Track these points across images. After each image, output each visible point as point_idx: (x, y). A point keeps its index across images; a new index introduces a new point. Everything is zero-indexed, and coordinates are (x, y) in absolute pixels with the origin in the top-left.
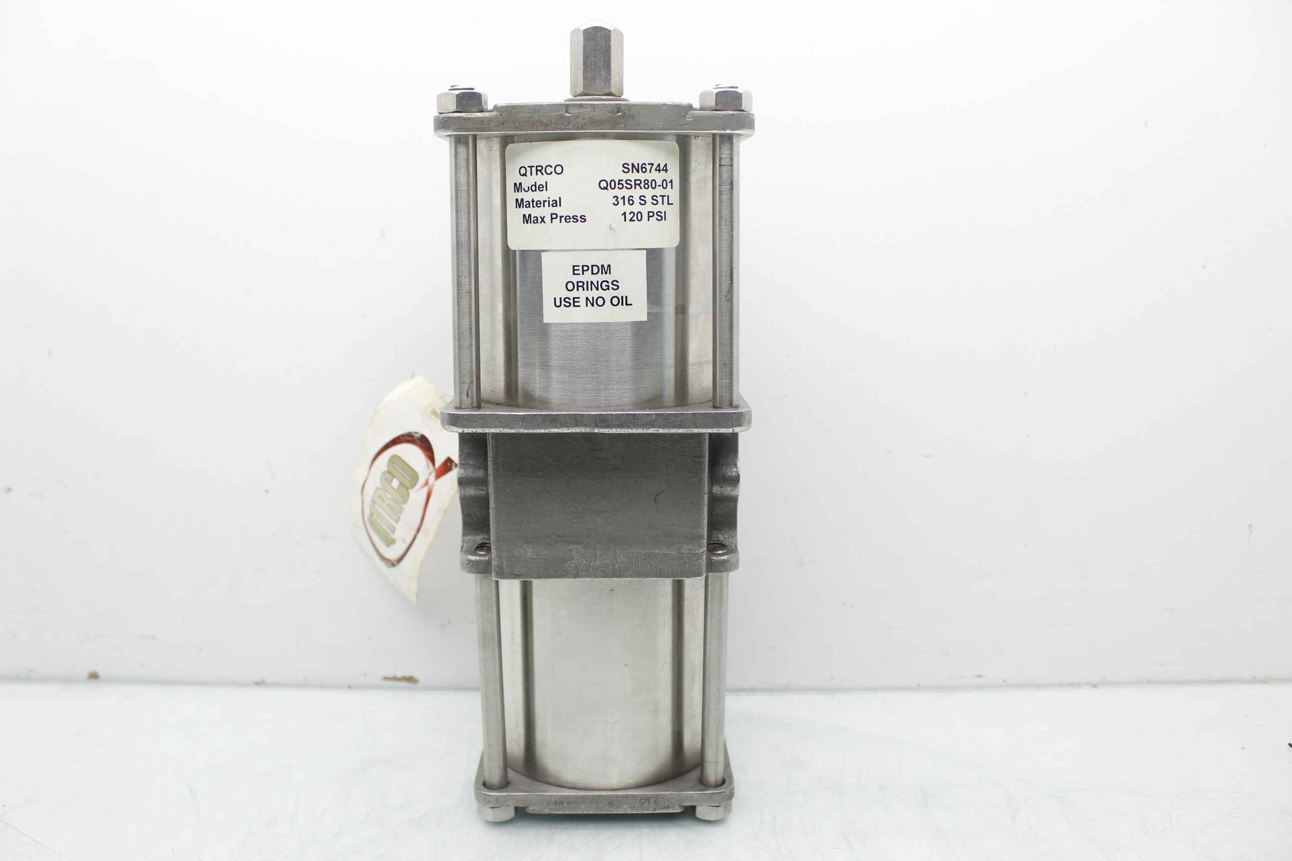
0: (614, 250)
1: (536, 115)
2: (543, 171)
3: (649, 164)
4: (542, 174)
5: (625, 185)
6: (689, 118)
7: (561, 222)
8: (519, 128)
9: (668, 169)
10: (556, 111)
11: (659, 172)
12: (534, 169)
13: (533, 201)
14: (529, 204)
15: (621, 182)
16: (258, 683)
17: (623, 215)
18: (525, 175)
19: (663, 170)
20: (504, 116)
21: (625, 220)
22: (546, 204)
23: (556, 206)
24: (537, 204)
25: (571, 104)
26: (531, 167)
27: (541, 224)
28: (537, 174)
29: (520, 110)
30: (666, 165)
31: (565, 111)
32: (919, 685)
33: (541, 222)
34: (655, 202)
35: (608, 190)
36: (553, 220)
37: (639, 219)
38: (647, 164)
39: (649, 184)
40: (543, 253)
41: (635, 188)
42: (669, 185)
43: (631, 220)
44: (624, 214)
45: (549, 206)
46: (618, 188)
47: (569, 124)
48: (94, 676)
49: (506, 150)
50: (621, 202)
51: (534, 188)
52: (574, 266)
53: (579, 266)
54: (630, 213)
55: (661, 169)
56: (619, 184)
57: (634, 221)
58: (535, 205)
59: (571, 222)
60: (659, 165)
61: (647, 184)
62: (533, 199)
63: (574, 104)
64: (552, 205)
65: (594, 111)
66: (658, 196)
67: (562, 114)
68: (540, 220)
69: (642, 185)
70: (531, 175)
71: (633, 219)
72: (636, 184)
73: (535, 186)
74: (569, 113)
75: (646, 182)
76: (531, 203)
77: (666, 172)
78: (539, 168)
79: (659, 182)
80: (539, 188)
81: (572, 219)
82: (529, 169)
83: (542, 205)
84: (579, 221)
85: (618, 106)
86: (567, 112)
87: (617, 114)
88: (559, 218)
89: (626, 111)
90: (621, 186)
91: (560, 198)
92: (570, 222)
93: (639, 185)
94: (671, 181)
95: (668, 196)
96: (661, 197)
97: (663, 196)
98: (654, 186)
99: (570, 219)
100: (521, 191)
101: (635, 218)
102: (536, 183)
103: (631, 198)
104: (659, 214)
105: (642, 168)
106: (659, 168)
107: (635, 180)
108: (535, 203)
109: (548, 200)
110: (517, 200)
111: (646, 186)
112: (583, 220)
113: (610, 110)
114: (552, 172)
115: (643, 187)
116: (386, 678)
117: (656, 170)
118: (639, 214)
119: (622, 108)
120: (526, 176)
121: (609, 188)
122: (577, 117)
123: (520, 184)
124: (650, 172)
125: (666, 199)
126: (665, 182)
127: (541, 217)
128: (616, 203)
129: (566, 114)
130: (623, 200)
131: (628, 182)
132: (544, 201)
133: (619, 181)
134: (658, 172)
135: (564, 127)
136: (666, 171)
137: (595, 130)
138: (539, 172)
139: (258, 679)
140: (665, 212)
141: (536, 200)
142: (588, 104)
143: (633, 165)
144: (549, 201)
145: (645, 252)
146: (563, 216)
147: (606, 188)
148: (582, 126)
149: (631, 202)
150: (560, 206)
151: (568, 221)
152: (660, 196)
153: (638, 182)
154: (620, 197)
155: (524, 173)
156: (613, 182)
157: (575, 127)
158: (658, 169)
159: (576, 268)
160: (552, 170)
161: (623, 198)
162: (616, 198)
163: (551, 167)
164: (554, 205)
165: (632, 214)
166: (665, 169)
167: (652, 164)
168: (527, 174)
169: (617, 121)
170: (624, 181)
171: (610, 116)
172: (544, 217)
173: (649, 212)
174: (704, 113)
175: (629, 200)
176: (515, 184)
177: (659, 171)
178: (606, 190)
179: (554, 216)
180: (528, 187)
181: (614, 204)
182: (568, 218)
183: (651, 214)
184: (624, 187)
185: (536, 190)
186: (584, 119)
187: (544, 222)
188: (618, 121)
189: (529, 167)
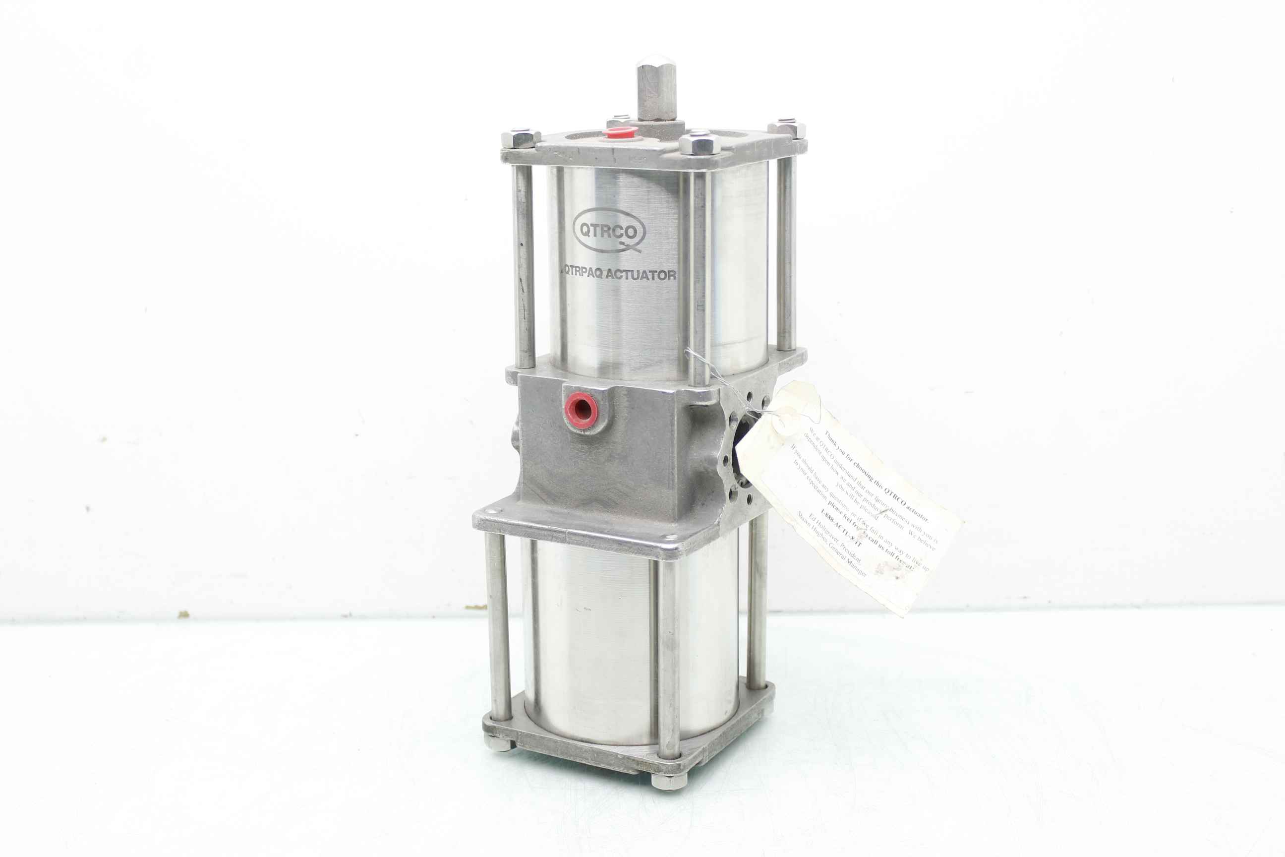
16: (345, 616)
32: (968, 606)
48: (184, 615)
116: (468, 607)
139: (347, 613)
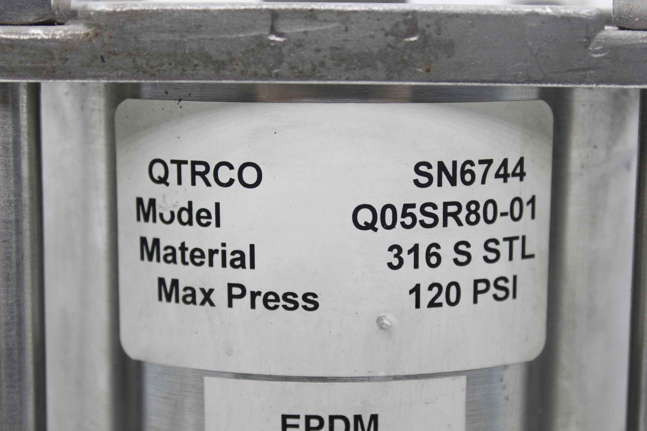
0: (388, 378)
1: (193, 37)
2: (210, 176)
3: (481, 162)
4: (208, 184)
5: (420, 217)
6: (597, 52)
7: (253, 306)
8: (145, 72)
9: (525, 170)
10: (244, 29)
11: (505, 181)
12: (186, 170)
13: (183, 248)
14: (174, 254)
15: (409, 210)
17: (411, 292)
18: (163, 181)
19: (514, 174)
20: (106, 40)
21: (418, 305)
22: (217, 258)
23: (243, 266)
24: (192, 257)
25: (286, 12)
26: (179, 163)
27: (202, 307)
28: (194, 183)
29: (147, 23)
30: (521, 162)
31: (268, 29)
33: (203, 303)
34: (492, 256)
35: (376, 230)
36: (235, 301)
37: (453, 298)
38: (476, 163)
39: (481, 212)
40: (207, 380)
41: (445, 224)
42: (527, 209)
43: (432, 304)
44: (416, 289)
45: (224, 265)
46: (403, 224)
47: (280, 62)
49: (117, 113)
50: (409, 259)
51: (185, 216)
52: (284, 417)
53: (297, 417)
54: (430, 288)
55: (510, 171)
56: (404, 215)
57: (440, 305)
58: (188, 259)
59: (281, 308)
60: (505, 163)
61: (475, 212)
62: (183, 244)
63: (295, 11)
64: (232, 262)
65: (347, 29)
66: (501, 240)
67: (261, 36)
68: (200, 297)
69: (462, 216)
70: (180, 182)
71: (437, 301)
72: (446, 214)
73: (190, 211)
74: (280, 35)
75: (473, 207)
76: (179, 254)
77: (521, 180)
78: (200, 168)
79: (503, 207)
80: (199, 218)
81: (282, 302)
82: (173, 168)
83: (206, 260)
84: (300, 307)
85: (410, 17)
86: (273, 31)
87: (407, 40)
88: (248, 296)
89: (431, 31)
90: (408, 221)
91: (252, 247)
92: (276, 307)
93: (455, 215)
94: (532, 201)
95: (524, 238)
96: (507, 243)
97: (511, 240)
98: (490, 216)
99: (277, 300)
100: (154, 221)
101: (442, 299)
102: (190, 203)
103: (433, 250)
104: (501, 283)
105: (463, 173)
106: (506, 170)
107: (446, 205)
108: (188, 254)
109: (220, 248)
110: (143, 241)
111: (473, 218)
112: (310, 306)
113: (388, 28)
114: (231, 181)
115: (463, 220)
117: (497, 176)
118: (453, 289)
119: (421, 24)
120: (167, 184)
121: (378, 225)
122: (300, 45)
123: (152, 202)
124: (483, 182)
125: (517, 244)
126: (517, 205)
127: (203, 290)
128: (396, 262)
129: (273, 38)
130: (412, 254)
131: (429, 209)
132: (212, 252)
133: (406, 206)
134: (502, 180)
135: (265, 71)
136: (522, 175)
137: (348, 79)
138: (198, 179)
140: (515, 278)
141: (190, 246)
142: (331, 11)
143: (441, 166)
144: (224, 252)
145: (463, 380)
146: (259, 293)
147: (370, 226)
148: (314, 69)
149: (434, 260)
150: (252, 266)
151: (271, 304)
152: (505, 239)
153: (452, 209)
154: (406, 248)
155: (162, 176)
156: (389, 212)
157: (295, 71)
158: (502, 172)
159: (290, 421)
160: (234, 174)
161: (415, 249)
162: (395, 251)
163: (231, 167)
164: (237, 263)
165: (435, 290)
166: (518, 171)
167: (489, 162)
168: (168, 181)
169: (406, 57)
170: (418, 207)
171: (389, 46)
172: (211, 291)
173: (476, 282)
174: (636, 38)
175: (428, 255)
176: (140, 201)
177: (505, 177)
178: (370, 231)
179: (237, 291)
180: (172, 213)
181: (390, 265)
182: (271, 297)
183: (482, 286)
184: (418, 224)
185: (190, 222)
186: (318, 50)
187: (212, 304)
188: (410, 56)
189: (173, 162)
